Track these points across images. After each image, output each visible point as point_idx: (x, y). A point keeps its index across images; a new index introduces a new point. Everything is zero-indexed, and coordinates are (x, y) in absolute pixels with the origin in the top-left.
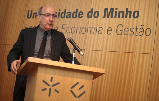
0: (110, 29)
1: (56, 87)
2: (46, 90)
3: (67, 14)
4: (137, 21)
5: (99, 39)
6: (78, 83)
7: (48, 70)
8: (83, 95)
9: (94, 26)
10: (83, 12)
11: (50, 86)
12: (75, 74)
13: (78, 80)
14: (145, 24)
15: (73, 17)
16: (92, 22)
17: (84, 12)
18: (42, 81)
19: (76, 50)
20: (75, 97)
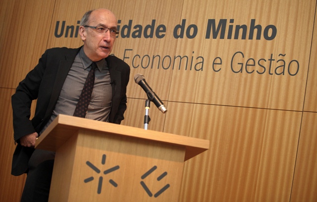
0: (218, 61)
1: (113, 176)
2: (93, 181)
4: (272, 45)
5: (196, 80)
6: (155, 168)
7: (98, 141)
8: (166, 192)
9: (186, 55)
10: (166, 26)
11: (101, 172)
12: (150, 150)
13: (155, 162)
14: (288, 53)
15: (146, 36)
16: (184, 46)
17: (168, 25)
18: (85, 162)
19: (151, 102)
20: (150, 195)
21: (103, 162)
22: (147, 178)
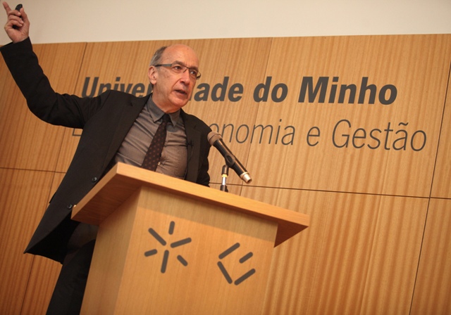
0: (315, 132)
1: (182, 250)
2: (156, 255)
3: (199, 90)
4: (391, 111)
6: (237, 246)
8: (249, 279)
9: (271, 124)
10: (244, 86)
11: (167, 245)
13: (237, 238)
14: (411, 121)
15: (215, 99)
16: (267, 111)
17: (246, 84)
18: (148, 229)
19: (230, 169)
20: (229, 280)
21: (171, 231)
22: (227, 257)
